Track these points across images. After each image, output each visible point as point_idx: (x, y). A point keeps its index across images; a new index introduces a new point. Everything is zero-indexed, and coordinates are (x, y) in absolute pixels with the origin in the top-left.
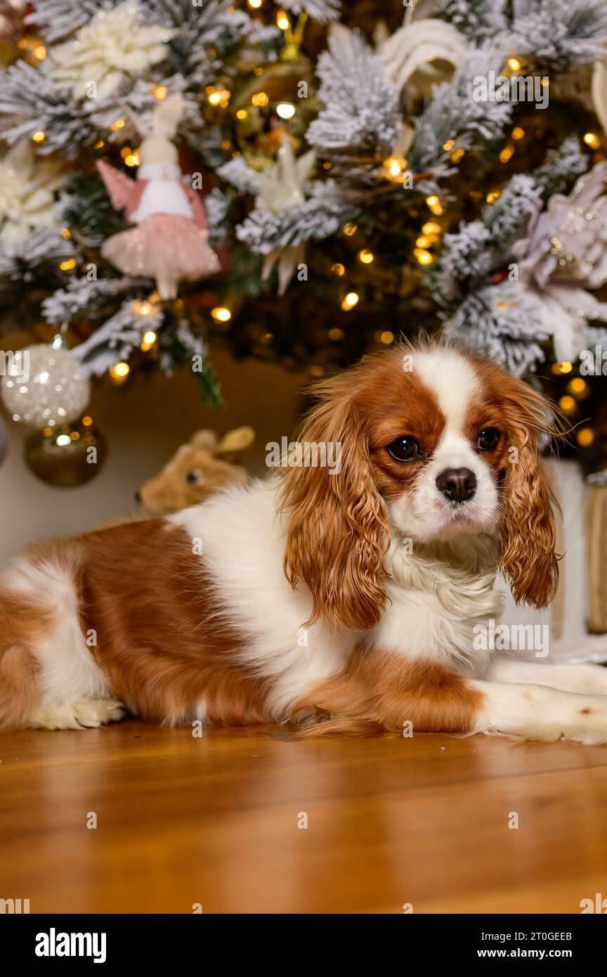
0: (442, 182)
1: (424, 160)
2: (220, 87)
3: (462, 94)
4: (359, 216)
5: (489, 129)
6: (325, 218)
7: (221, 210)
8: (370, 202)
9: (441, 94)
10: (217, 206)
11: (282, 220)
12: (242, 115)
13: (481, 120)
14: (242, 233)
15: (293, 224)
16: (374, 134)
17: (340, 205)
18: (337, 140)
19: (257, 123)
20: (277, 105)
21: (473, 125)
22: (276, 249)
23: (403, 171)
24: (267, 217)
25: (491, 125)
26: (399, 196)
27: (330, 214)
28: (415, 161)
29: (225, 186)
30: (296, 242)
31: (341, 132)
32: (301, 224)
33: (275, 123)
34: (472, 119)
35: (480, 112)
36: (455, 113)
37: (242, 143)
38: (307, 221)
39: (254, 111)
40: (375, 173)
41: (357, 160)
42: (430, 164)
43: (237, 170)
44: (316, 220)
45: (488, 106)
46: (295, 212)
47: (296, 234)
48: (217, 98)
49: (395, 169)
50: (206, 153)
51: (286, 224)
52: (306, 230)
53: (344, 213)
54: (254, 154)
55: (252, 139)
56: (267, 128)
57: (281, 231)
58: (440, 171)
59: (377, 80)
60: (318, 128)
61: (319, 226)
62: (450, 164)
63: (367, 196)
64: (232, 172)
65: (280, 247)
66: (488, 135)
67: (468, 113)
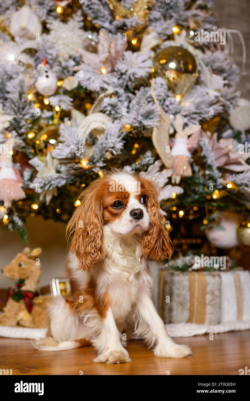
0: (102, 168)
1: (95, 160)
2: (31, 132)
3: (107, 139)
4: (74, 179)
5: (116, 151)
6: (61, 180)
7: (28, 176)
8: (77, 174)
9: (101, 138)
10: (27, 174)
11: (45, 181)
12: (38, 142)
13: (113, 148)
14: (32, 186)
15: (49, 182)
16: (75, 154)
17: (66, 175)
18: (61, 156)
19: (43, 145)
20: (49, 140)
21: (110, 150)
22: (44, 191)
23: (87, 164)
24: (40, 180)
25: (116, 150)
26: (87, 172)
27: (63, 179)
28: (92, 161)
29: (31, 167)
30: (51, 188)
31: (63, 153)
32: (53, 182)
33: (49, 145)
34: (110, 148)
35: (112, 145)
36: (104, 145)
37: (38, 152)
38: (55, 181)
39: (42, 142)
40: (76, 166)
41: (70, 161)
42: (97, 161)
43: (35, 161)
44: (58, 181)
45: (115, 143)
46: (50, 179)
47: (51, 185)
48: (31, 136)
49: (84, 164)
50: (28, 154)
51: (47, 183)
52: (54, 184)
53: (68, 178)
54: (42, 156)
55: (41, 151)
56: (46, 147)
57: (45, 185)
58: (101, 164)
59: (76, 135)
60: (55, 152)
61: (59, 183)
62: (104, 162)
63: (77, 173)
64: (34, 162)
65: (45, 190)
66: (115, 153)
67: (108, 146)
